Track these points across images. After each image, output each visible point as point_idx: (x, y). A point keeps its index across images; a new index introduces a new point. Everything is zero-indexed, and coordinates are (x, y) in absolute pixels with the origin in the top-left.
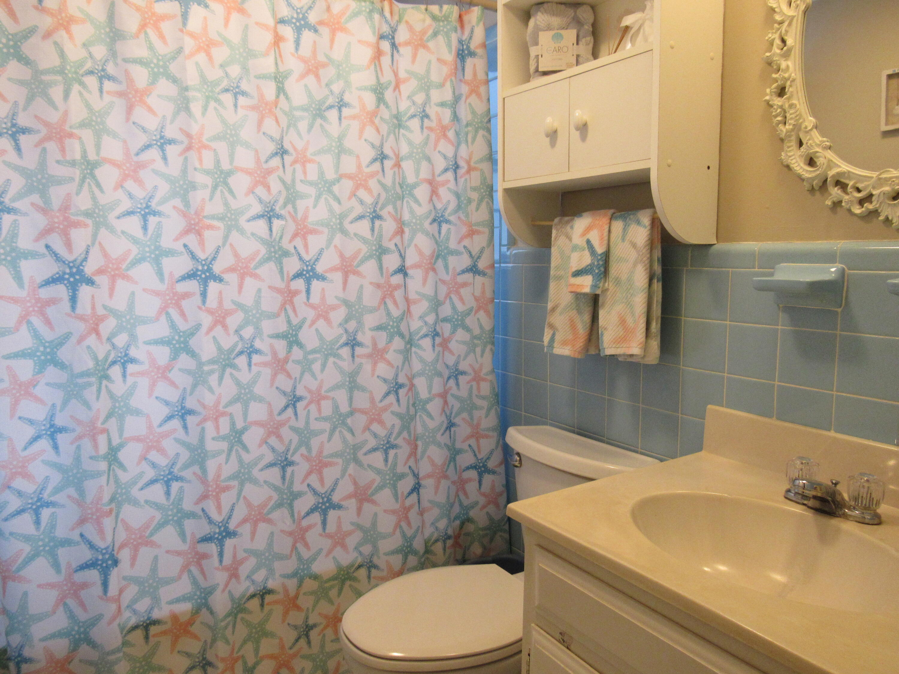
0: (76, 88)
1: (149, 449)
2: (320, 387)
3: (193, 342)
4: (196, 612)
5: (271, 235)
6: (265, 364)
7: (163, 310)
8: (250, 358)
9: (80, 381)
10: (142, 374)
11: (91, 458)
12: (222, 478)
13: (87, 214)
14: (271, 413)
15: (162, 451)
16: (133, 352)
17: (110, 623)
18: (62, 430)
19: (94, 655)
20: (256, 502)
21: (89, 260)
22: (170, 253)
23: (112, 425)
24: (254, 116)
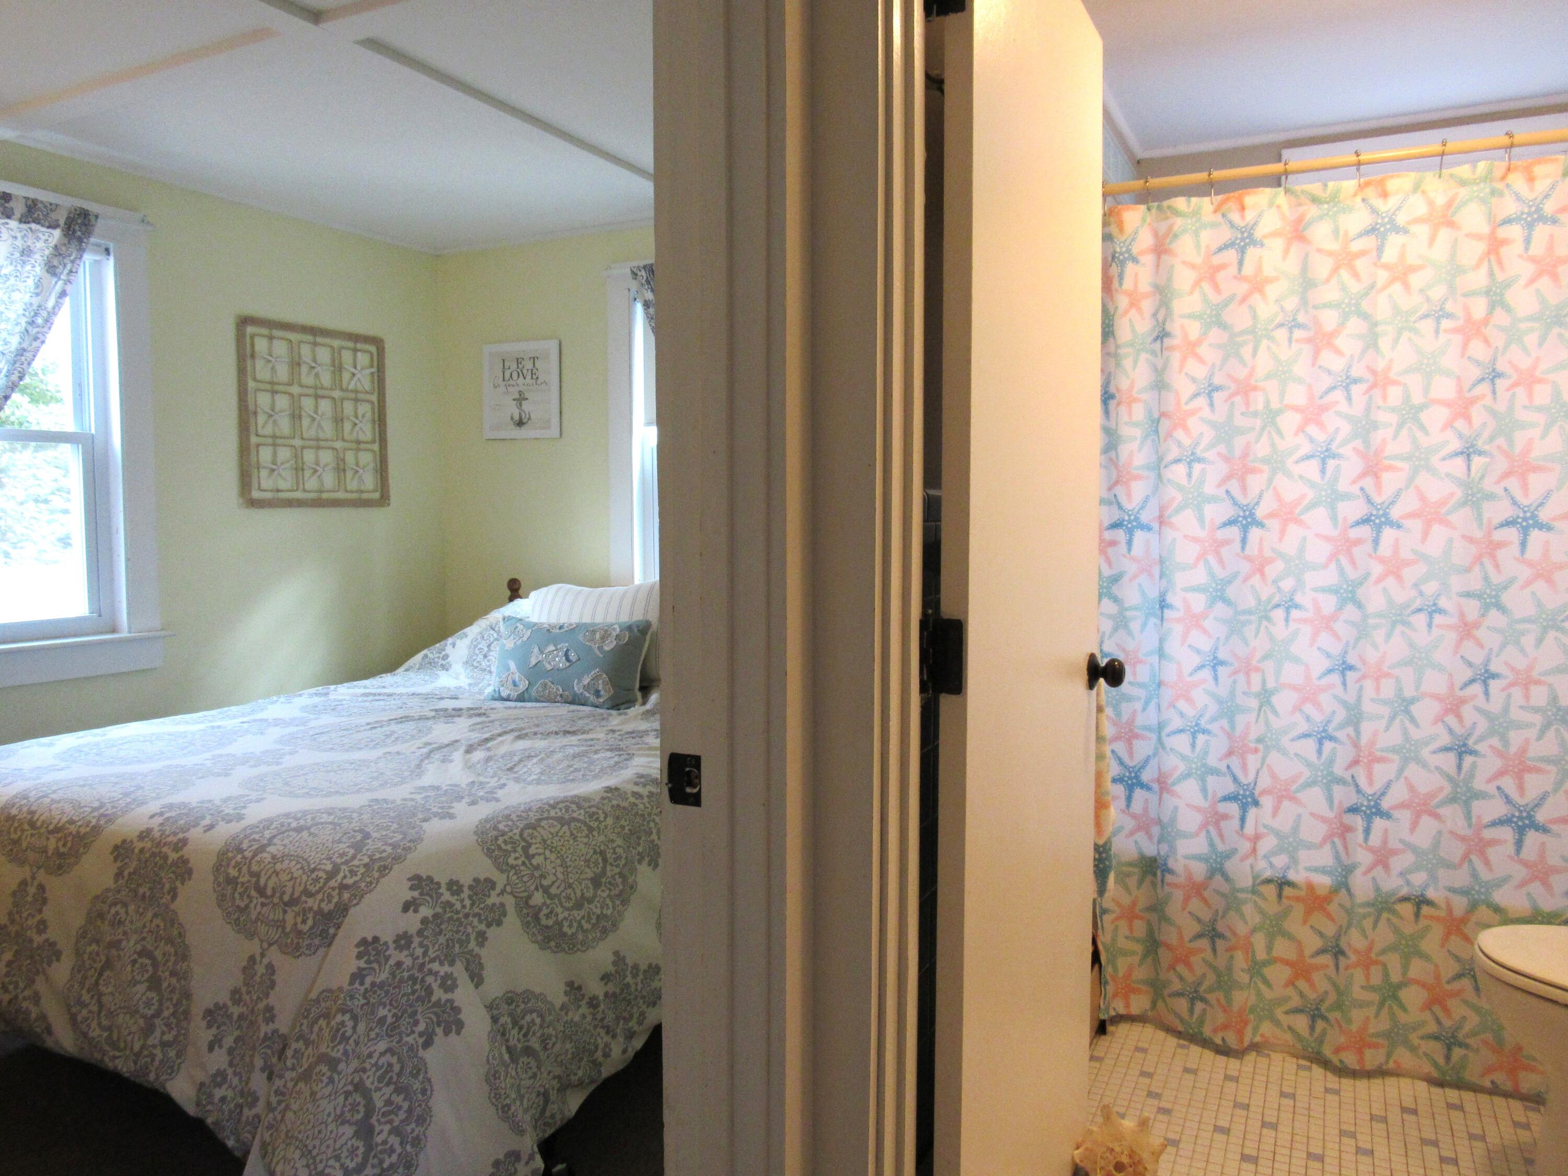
0: (1265, 343)
1: (1304, 700)
2: (1530, 668)
3: (1360, 593)
4: (1335, 890)
5: (1469, 475)
6: (1449, 627)
7: (1333, 557)
8: (1431, 618)
9: (1242, 618)
10: (1305, 621)
11: (1244, 693)
12: (1378, 746)
13: (1265, 461)
14: (1451, 687)
15: (1317, 705)
16: (1298, 599)
17: (1242, 860)
18: (1222, 663)
19: (1225, 888)
20: (1423, 789)
21: (1261, 504)
22: (1346, 497)
23: (1269, 666)
24: (1458, 339)
